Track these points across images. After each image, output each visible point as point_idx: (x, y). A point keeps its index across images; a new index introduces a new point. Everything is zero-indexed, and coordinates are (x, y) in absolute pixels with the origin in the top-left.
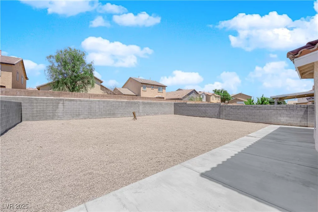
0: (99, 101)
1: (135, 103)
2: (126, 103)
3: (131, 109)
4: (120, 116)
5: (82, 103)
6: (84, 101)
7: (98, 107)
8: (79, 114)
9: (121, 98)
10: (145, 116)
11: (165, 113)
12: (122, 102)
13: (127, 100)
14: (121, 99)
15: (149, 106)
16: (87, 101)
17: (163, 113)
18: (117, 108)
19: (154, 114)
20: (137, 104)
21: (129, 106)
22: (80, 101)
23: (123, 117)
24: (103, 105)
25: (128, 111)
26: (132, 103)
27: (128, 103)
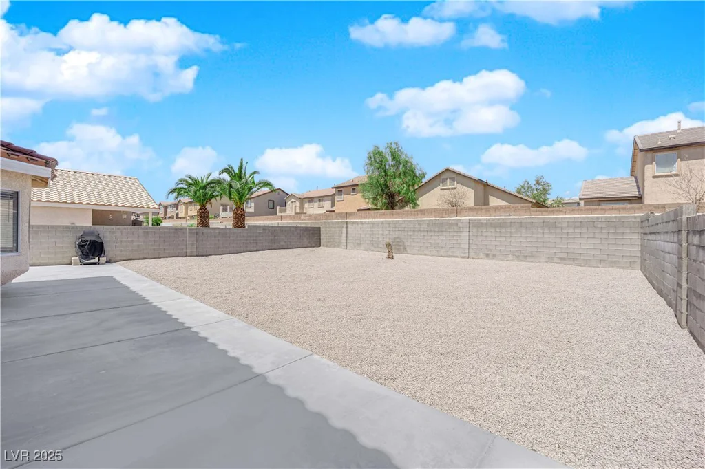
0: (382, 223)
1: (450, 224)
2: (429, 224)
3: (442, 237)
4: (415, 252)
5: (364, 226)
6: (365, 223)
7: (381, 232)
8: (360, 244)
9: (421, 214)
10: (479, 258)
11: (574, 259)
12: (419, 223)
13: (434, 218)
14: (423, 216)
15: (496, 231)
16: (369, 223)
17: (561, 259)
18: (410, 235)
19: (518, 257)
20: (455, 227)
21: (434, 231)
22: (362, 223)
23: (421, 254)
24: (388, 229)
25: (433, 242)
26: (442, 224)
27: (434, 223)
